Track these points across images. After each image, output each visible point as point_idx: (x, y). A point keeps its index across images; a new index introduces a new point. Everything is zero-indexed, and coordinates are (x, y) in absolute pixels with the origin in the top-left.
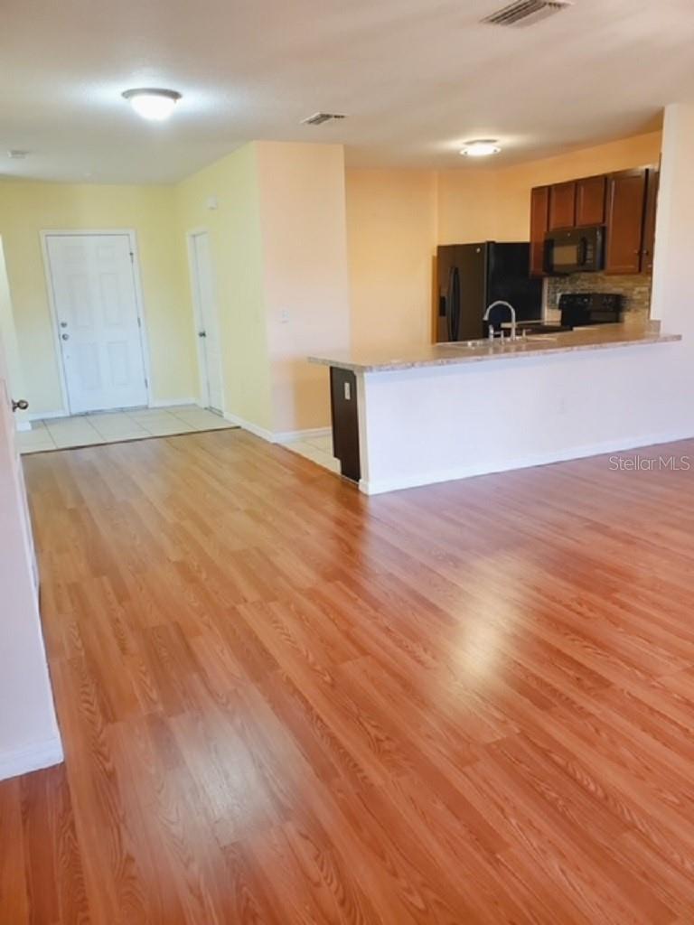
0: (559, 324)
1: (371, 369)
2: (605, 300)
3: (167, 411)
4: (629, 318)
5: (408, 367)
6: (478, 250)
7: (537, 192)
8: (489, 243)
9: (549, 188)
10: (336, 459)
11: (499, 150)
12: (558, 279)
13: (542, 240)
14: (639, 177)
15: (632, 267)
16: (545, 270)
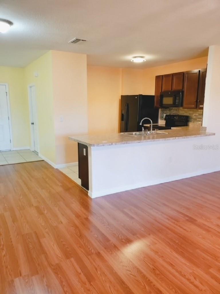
0: (164, 126)
1: (94, 145)
2: (182, 118)
3: (18, 152)
4: (191, 125)
5: (110, 145)
6: (136, 98)
7: (158, 78)
8: (140, 95)
9: (162, 76)
10: (79, 179)
11: (145, 60)
12: (164, 109)
13: (159, 95)
14: (196, 73)
15: (194, 106)
16: (160, 106)
